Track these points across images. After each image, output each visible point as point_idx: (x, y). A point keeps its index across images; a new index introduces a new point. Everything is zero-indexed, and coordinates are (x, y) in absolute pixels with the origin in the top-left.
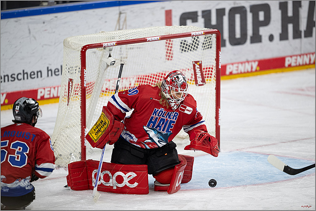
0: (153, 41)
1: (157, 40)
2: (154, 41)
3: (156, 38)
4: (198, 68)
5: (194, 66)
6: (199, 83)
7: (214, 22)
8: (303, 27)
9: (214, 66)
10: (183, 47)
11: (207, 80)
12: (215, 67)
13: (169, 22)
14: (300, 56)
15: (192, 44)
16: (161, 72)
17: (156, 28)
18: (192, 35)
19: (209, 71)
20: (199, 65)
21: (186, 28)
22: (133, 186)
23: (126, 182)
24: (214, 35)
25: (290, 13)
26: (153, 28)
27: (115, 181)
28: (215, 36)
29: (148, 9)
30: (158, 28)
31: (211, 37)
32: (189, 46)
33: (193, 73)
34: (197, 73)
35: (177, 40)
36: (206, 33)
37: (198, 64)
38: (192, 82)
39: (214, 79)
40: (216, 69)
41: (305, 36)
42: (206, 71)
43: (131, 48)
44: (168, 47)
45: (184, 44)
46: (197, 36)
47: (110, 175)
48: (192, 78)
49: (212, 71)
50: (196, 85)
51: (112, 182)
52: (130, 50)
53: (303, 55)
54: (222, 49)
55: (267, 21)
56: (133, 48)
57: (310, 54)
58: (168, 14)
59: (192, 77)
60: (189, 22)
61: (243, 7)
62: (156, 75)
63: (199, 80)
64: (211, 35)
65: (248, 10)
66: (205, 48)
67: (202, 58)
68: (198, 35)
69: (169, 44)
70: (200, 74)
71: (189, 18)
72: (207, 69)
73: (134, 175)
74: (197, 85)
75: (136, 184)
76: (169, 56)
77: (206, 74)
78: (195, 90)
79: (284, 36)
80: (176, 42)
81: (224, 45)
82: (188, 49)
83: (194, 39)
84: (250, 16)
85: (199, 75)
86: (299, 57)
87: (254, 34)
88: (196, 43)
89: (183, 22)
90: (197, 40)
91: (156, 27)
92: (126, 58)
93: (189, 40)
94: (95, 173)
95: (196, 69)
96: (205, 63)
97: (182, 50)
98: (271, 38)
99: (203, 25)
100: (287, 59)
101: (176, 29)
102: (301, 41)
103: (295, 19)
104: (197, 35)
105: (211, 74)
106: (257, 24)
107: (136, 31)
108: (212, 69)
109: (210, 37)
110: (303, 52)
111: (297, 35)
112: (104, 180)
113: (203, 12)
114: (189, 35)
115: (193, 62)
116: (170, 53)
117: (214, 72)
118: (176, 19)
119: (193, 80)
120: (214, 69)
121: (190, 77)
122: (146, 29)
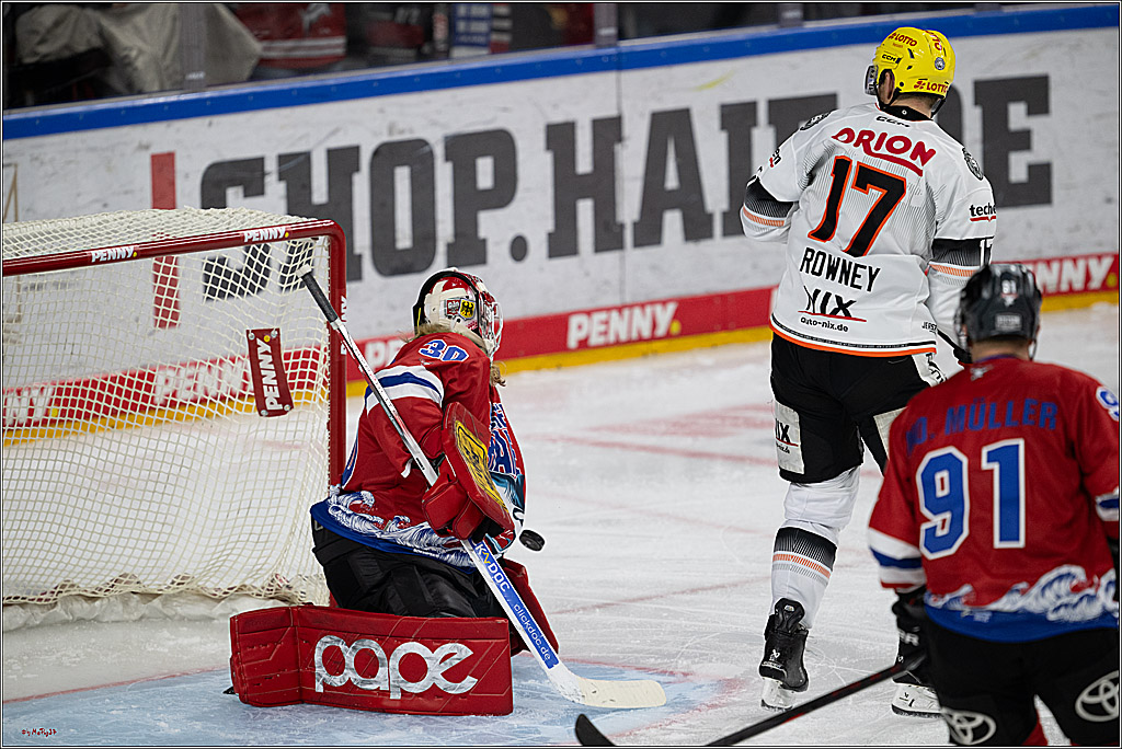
0: (112, 261)
1: (126, 259)
2: (116, 260)
3: (121, 252)
4: (266, 353)
5: (253, 346)
6: (269, 407)
7: (320, 193)
8: (629, 209)
9: (322, 349)
10: (216, 281)
11: (299, 395)
12: (325, 350)
13: (164, 196)
14: (620, 309)
15: (247, 273)
16: (138, 370)
17: (122, 218)
18: (246, 240)
19: (305, 365)
20: (267, 343)
21: (226, 216)
22: (460, 688)
23: (435, 676)
24: (323, 240)
25: (584, 164)
26: (110, 217)
27: (396, 675)
28: (326, 245)
29: (93, 150)
30: (128, 216)
31: (311, 245)
32: (236, 278)
33: (249, 372)
34: (263, 373)
35: (194, 256)
36: (294, 234)
37: (267, 338)
38: (245, 402)
39: (322, 393)
40: (328, 358)
41: (638, 244)
42: (295, 366)
43: (33, 287)
44: (164, 281)
45: (219, 271)
46: (265, 243)
47: (380, 653)
48: (245, 390)
49: (314, 366)
50: (261, 415)
51: (388, 678)
52: (31, 294)
53: (631, 306)
54: (350, 287)
55: (504, 191)
56: (40, 287)
57: (653, 303)
58: (163, 167)
59: (245, 386)
60: (234, 194)
61: (423, 143)
62: (122, 381)
63: (271, 395)
64: (313, 241)
65: (439, 151)
66: (293, 283)
67: (279, 319)
68: (269, 241)
69: (167, 271)
70: (274, 374)
71: (233, 183)
72: (297, 355)
73: (463, 653)
74: (263, 412)
75: (469, 682)
76: (166, 313)
77: (293, 376)
78: (257, 431)
79: (562, 243)
80: (191, 266)
81: (358, 276)
82: (233, 288)
83: (254, 253)
84: (444, 174)
85: (269, 377)
86: (615, 314)
87: (458, 233)
88: (258, 268)
89: (212, 196)
90: (262, 258)
91: (122, 215)
92: (19, 319)
93: (235, 257)
94: (323, 648)
95: (260, 357)
96: (292, 335)
97: (213, 291)
98: (519, 249)
99: (282, 205)
100: (574, 321)
101: (190, 218)
102: (622, 259)
103: (602, 185)
104: (264, 241)
105: (312, 376)
106: (470, 202)
107: (51, 227)
108: (316, 356)
109: (309, 248)
110: (628, 300)
111: (608, 237)
112: (359, 668)
113: (283, 159)
114: (236, 241)
115: (248, 332)
116: (168, 303)
117: (323, 367)
118: (188, 186)
119: (249, 396)
120: (321, 357)
121: (240, 385)
122: (88, 221)
